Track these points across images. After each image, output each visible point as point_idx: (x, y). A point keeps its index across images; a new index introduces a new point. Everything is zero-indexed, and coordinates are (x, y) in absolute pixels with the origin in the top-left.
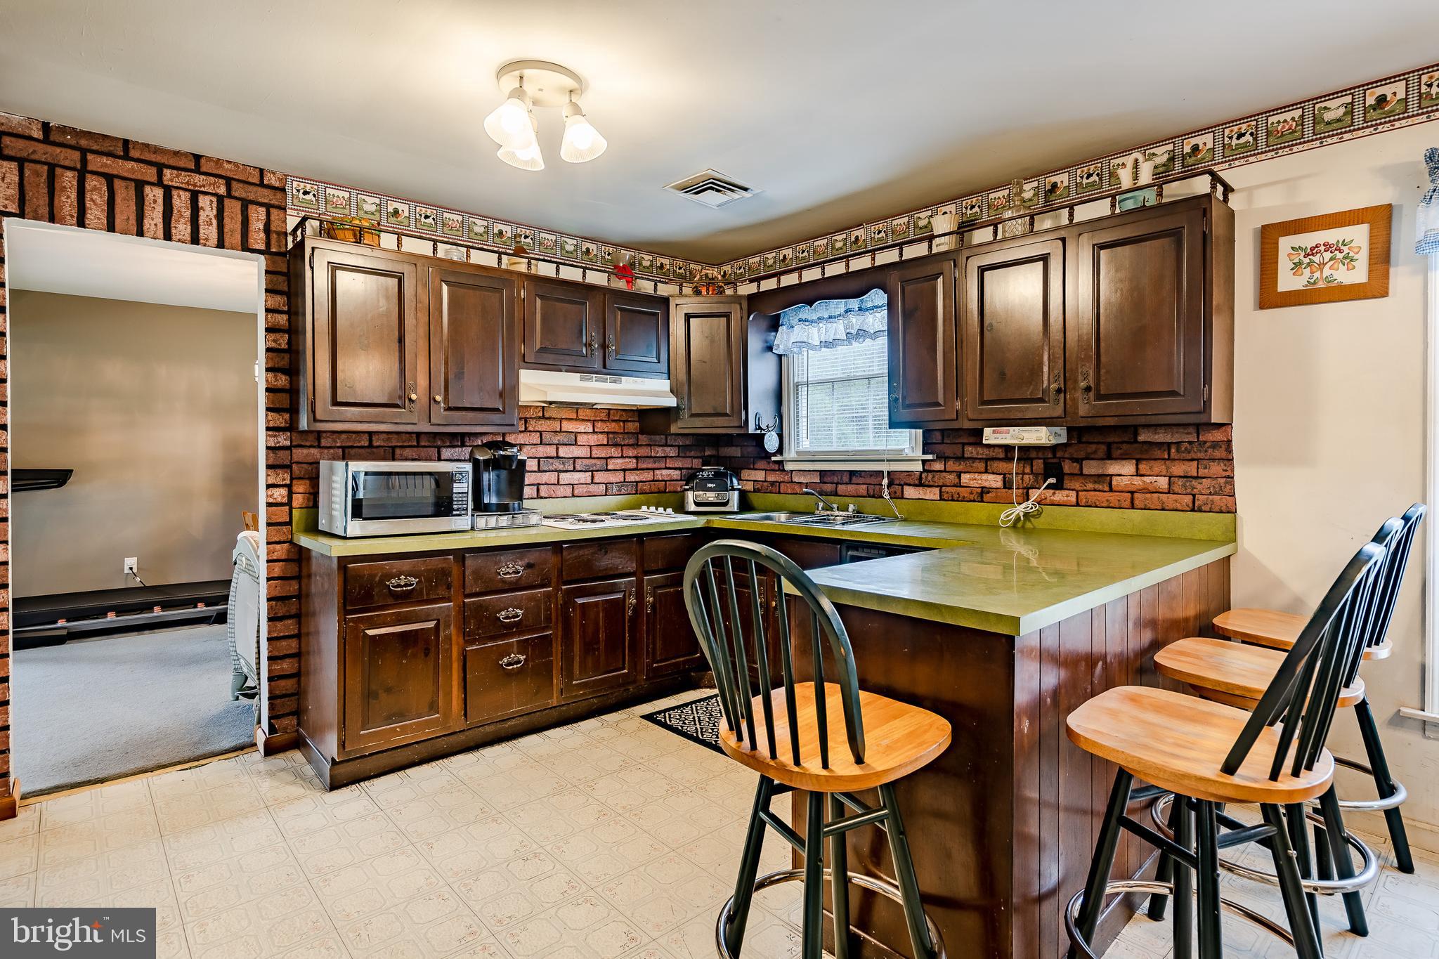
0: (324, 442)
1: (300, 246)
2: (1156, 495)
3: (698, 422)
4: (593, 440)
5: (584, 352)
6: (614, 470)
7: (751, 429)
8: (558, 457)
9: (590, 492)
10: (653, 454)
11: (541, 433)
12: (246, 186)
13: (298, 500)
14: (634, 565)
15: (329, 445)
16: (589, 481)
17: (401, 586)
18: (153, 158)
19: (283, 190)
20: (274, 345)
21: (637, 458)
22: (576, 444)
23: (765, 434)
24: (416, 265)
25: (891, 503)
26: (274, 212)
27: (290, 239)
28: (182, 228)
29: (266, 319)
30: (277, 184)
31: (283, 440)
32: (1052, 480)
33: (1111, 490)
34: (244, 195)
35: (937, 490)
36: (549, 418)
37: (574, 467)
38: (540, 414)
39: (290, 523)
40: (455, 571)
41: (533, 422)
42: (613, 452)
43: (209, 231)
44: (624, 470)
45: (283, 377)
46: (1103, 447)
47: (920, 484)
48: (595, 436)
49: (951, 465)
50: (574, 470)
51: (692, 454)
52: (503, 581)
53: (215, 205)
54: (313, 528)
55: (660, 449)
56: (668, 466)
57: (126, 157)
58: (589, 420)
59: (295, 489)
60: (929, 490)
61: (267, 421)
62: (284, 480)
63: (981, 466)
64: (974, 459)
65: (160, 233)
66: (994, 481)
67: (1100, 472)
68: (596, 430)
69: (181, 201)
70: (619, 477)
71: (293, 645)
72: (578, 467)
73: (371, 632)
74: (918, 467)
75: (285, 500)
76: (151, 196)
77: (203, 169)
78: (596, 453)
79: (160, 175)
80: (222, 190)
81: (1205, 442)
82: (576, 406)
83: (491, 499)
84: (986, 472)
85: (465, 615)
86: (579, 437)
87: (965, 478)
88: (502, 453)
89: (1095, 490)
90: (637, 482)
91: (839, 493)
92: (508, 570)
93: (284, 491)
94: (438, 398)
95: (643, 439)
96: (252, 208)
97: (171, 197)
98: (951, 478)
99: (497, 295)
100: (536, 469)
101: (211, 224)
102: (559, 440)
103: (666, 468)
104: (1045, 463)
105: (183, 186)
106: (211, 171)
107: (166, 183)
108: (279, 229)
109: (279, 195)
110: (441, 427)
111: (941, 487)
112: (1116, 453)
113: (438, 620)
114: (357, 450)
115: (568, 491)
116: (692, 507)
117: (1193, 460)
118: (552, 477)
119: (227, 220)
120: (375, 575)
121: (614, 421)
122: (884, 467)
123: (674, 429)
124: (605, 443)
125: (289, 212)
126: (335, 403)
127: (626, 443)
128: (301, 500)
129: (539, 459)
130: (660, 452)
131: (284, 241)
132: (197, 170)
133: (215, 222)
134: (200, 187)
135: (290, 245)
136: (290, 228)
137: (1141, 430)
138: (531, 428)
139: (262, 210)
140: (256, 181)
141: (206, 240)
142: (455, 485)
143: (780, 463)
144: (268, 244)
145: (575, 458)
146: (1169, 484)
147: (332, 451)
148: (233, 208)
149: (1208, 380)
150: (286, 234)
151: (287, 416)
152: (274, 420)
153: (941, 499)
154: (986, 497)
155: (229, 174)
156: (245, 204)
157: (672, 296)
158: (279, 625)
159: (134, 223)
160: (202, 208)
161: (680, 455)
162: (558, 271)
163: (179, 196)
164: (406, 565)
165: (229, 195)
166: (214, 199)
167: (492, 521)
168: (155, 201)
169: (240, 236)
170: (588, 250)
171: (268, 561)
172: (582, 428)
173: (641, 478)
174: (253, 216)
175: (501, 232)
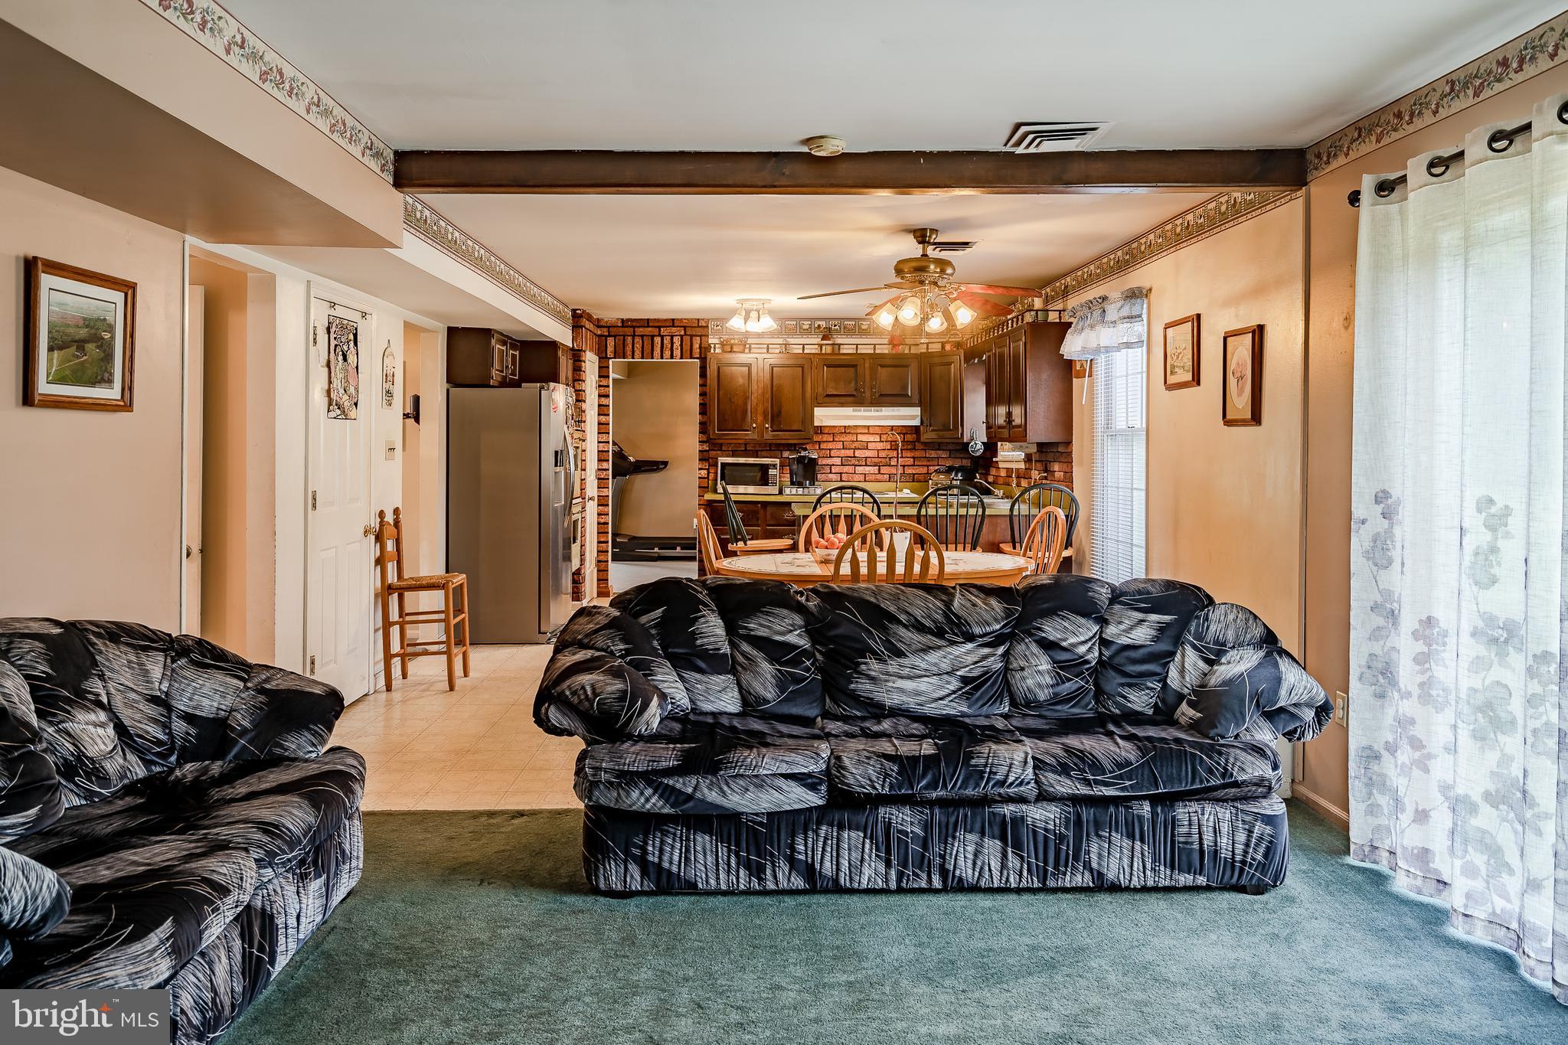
4: (880, 446)
5: (858, 394)
6: (896, 465)
7: (966, 438)
8: (855, 457)
9: (877, 479)
10: (927, 456)
12: (692, 328)
13: (712, 476)
15: (725, 449)
16: (877, 472)
18: (657, 324)
19: (707, 327)
20: (702, 401)
21: (914, 458)
22: (867, 449)
24: (757, 359)
26: (703, 338)
28: (667, 352)
29: (700, 389)
30: (704, 325)
31: (706, 447)
34: (690, 333)
38: (843, 431)
39: (708, 487)
42: (895, 453)
43: (678, 351)
44: (904, 466)
45: (705, 417)
48: (882, 444)
51: (962, 456)
53: (680, 340)
54: (714, 490)
55: (933, 452)
56: (940, 463)
57: (648, 326)
58: (876, 434)
59: (710, 470)
61: (699, 438)
62: (705, 466)
65: (659, 356)
68: (882, 440)
69: (667, 340)
70: (899, 470)
72: (868, 463)
75: (705, 476)
76: (656, 341)
77: (676, 325)
78: (882, 454)
79: (659, 331)
80: (682, 333)
86: (870, 444)
92: (789, 515)
93: (706, 472)
95: (919, 445)
96: (694, 338)
97: (664, 339)
102: (855, 446)
105: (668, 333)
107: (661, 334)
108: (705, 345)
109: (705, 330)
114: (739, 452)
115: (862, 478)
118: (850, 469)
119: (684, 346)
123: (928, 439)
124: (889, 448)
125: (709, 337)
127: (905, 448)
129: (842, 458)
130: (933, 454)
132: (673, 326)
133: (679, 347)
134: (674, 332)
139: (698, 339)
140: (695, 325)
141: (676, 356)
144: (701, 353)
145: (866, 458)
148: (687, 339)
151: (707, 436)
152: (701, 437)
155: (685, 325)
156: (692, 336)
159: (651, 353)
160: (675, 342)
165: (685, 334)
166: (679, 337)
167: (794, 491)
168: (658, 342)
169: (689, 352)
172: (871, 438)
173: (917, 472)
174: (694, 342)
175: (819, 326)
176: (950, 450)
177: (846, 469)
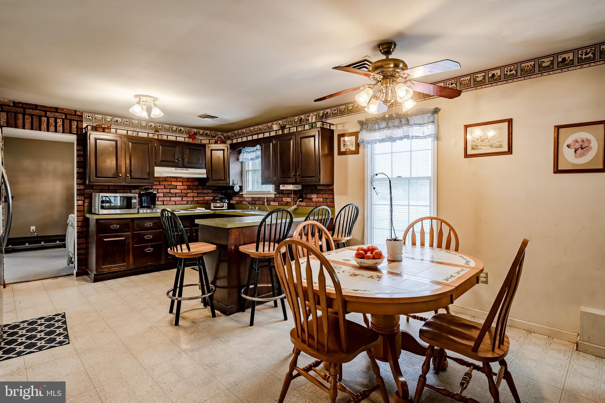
0: (94, 188)
1: (86, 133)
2: (320, 203)
3: (214, 182)
4: (182, 187)
5: (176, 161)
6: (190, 197)
7: (231, 184)
8: (170, 193)
9: (181, 203)
10: (203, 192)
11: (164, 185)
12: (71, 116)
13: (86, 204)
14: (189, 224)
15: (95, 189)
16: (181, 200)
17: (114, 227)
18: (44, 109)
19: (82, 116)
20: (79, 160)
21: (197, 193)
22: (176, 189)
23: (234, 186)
24: (121, 137)
25: (267, 207)
26: (79, 122)
27: (84, 130)
28: (52, 128)
29: (77, 153)
30: (80, 115)
31: (82, 187)
32: (301, 199)
33: (312, 202)
34: (70, 118)
35: (277, 203)
36: (167, 181)
37: (176, 195)
38: (164, 180)
39: (84, 211)
40: (131, 224)
41: (162, 182)
42: (189, 191)
43: (60, 129)
44: (193, 197)
45: (82, 169)
46: (311, 190)
47: (274, 201)
48: (183, 186)
49: (281, 196)
50: (176, 197)
51: (217, 192)
52: (146, 227)
53: (62, 121)
54: (90, 212)
55: (206, 190)
56: (209, 195)
57: (36, 109)
58: (180, 182)
59: (85, 201)
60: (276, 202)
61: (77, 182)
62: (82, 198)
63: (286, 195)
64: (285, 194)
65: (46, 130)
66: (289, 200)
67: (310, 197)
68: (183, 184)
69: (52, 121)
70: (191, 199)
71: (85, 246)
72: (177, 196)
73: (105, 240)
74: (273, 196)
75: (82, 204)
76: (43, 120)
77: (59, 111)
78: (183, 191)
79: (46, 114)
80: (64, 117)
81: (329, 189)
82: (176, 178)
83: (145, 204)
84: (288, 197)
85: (134, 236)
86: (177, 187)
87: (284, 199)
88: (148, 191)
89: (309, 202)
90: (198, 201)
91: (256, 204)
92: (147, 224)
93: (82, 202)
94: (128, 175)
95: (200, 187)
96: (72, 122)
97: (49, 120)
98: (280, 199)
99: (147, 145)
100: (163, 196)
101: (61, 127)
102: (170, 188)
103: (208, 196)
104: (300, 195)
105: (53, 116)
106: (60, 112)
107: (47, 116)
108: (81, 127)
109: (81, 118)
110: (129, 184)
111: (279, 201)
112: (313, 192)
113: (126, 237)
114: (104, 190)
115: (174, 203)
116: (212, 208)
117: (327, 194)
118: (168, 199)
119: (65, 125)
120: (107, 224)
121: (189, 182)
122: (266, 196)
123: (207, 184)
124: (186, 188)
125: (83, 122)
126: (96, 177)
127: (194, 188)
128: (87, 204)
129: (164, 193)
130: (206, 191)
131: (82, 131)
132: (57, 112)
133: (61, 126)
134: (57, 116)
135: (84, 132)
136: (84, 127)
137: (318, 186)
138: (161, 184)
139: (76, 122)
140: (74, 114)
141: (59, 131)
142: (132, 200)
143: (242, 195)
144: (77, 131)
145: (176, 193)
146: (323, 200)
147: (97, 190)
148: (67, 122)
149: (320, 174)
150: (83, 129)
151: (83, 180)
152: (79, 181)
153: (279, 205)
154: (288, 204)
155: (66, 112)
156: (71, 121)
157: (207, 144)
158: (80, 240)
159: (38, 127)
160: (58, 122)
161: (214, 192)
162: (167, 137)
163: (51, 119)
164: (116, 222)
165: (66, 118)
166: (61, 120)
167: (145, 211)
168: (44, 121)
169: (69, 130)
170: (181, 129)
171: (77, 221)
172: (178, 184)
173: (199, 199)
174: (73, 124)
175: (151, 125)
176: (213, 190)
177: (166, 199)
